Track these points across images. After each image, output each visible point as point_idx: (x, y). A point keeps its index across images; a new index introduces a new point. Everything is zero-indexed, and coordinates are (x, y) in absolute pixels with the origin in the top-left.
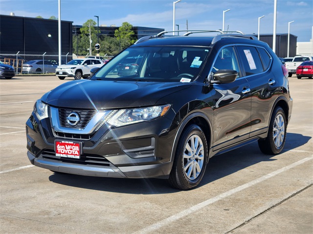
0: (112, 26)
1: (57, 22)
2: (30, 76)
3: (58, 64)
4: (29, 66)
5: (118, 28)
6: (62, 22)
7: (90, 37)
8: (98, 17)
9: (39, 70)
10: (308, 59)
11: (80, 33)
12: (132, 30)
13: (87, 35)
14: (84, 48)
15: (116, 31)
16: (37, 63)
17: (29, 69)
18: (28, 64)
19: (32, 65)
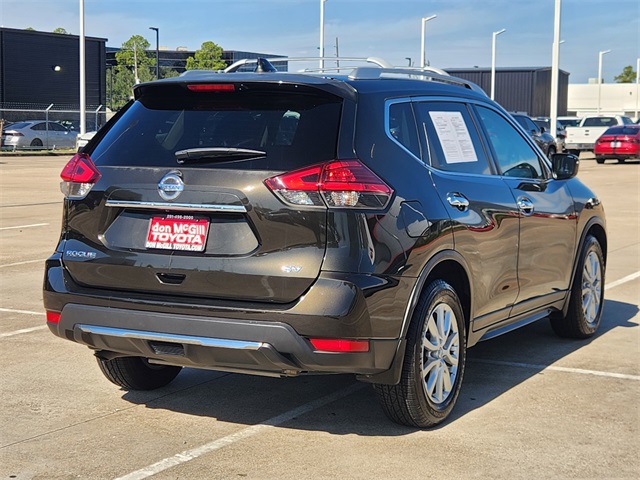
0: (180, 49)
1: (77, 38)
2: (17, 155)
3: (79, 131)
4: (16, 135)
5: (192, 54)
6: (88, 40)
7: (135, 71)
8: (157, 30)
9: (37, 143)
10: (613, 121)
11: (116, 63)
12: (222, 58)
13: (130, 68)
14: (123, 96)
15: (190, 60)
16: (34, 128)
17: (14, 140)
18: (14, 128)
19: (21, 131)
